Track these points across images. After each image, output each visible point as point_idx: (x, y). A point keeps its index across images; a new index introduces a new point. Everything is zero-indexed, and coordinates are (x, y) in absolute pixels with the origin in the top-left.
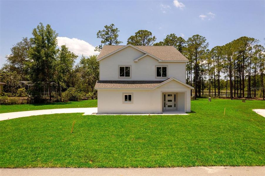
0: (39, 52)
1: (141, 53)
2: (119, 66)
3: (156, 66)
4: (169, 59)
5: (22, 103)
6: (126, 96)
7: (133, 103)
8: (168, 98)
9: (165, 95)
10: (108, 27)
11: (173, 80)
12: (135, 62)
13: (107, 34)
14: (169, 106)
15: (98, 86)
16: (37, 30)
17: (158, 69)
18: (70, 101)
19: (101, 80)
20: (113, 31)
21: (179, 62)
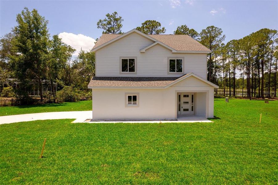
0: (24, 43)
1: (150, 41)
2: (120, 57)
3: (168, 58)
4: (185, 49)
5: (5, 105)
6: (130, 98)
7: (139, 107)
8: (183, 99)
9: (180, 96)
10: (110, 15)
11: (192, 76)
12: (141, 53)
13: (109, 23)
14: (185, 110)
15: (92, 84)
16: (22, 17)
18: (65, 102)
19: (97, 76)
20: (116, 20)
21: (198, 52)
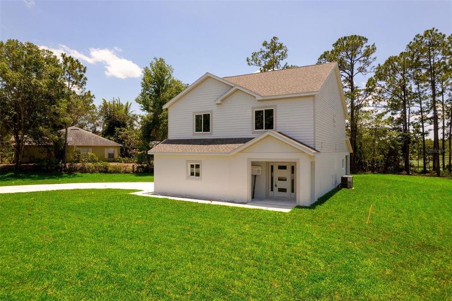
2: (194, 113)
3: (253, 108)
7: (201, 180)
8: (278, 173)
9: (272, 167)
10: (268, 43)
11: (270, 135)
12: (217, 104)
14: (281, 190)
17: (258, 114)
19: (170, 139)
